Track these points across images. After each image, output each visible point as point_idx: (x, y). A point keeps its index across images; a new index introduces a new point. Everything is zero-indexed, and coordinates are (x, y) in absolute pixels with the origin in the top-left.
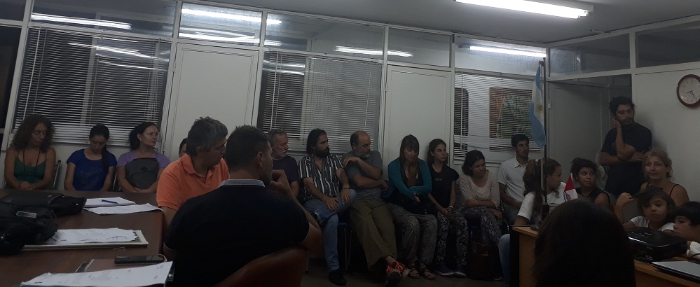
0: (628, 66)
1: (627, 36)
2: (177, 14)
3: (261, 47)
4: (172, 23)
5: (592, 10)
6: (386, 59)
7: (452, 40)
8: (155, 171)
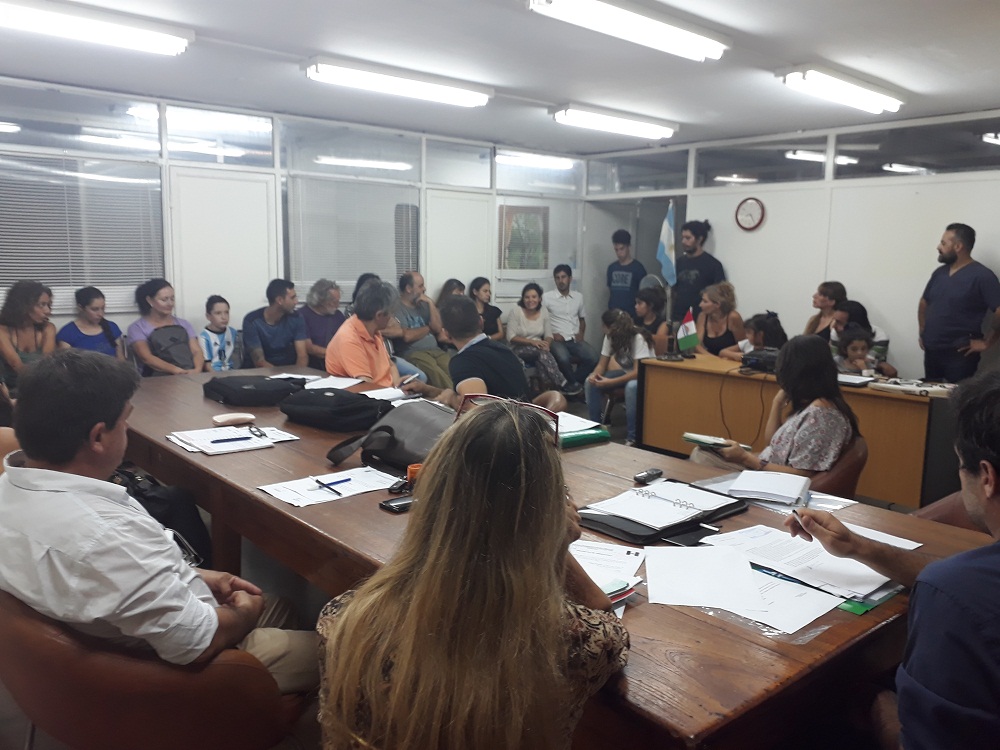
1: (686, 152)
2: (162, 123)
3: (278, 169)
4: (157, 136)
5: (677, 129)
6: (424, 181)
7: (494, 153)
8: (186, 341)
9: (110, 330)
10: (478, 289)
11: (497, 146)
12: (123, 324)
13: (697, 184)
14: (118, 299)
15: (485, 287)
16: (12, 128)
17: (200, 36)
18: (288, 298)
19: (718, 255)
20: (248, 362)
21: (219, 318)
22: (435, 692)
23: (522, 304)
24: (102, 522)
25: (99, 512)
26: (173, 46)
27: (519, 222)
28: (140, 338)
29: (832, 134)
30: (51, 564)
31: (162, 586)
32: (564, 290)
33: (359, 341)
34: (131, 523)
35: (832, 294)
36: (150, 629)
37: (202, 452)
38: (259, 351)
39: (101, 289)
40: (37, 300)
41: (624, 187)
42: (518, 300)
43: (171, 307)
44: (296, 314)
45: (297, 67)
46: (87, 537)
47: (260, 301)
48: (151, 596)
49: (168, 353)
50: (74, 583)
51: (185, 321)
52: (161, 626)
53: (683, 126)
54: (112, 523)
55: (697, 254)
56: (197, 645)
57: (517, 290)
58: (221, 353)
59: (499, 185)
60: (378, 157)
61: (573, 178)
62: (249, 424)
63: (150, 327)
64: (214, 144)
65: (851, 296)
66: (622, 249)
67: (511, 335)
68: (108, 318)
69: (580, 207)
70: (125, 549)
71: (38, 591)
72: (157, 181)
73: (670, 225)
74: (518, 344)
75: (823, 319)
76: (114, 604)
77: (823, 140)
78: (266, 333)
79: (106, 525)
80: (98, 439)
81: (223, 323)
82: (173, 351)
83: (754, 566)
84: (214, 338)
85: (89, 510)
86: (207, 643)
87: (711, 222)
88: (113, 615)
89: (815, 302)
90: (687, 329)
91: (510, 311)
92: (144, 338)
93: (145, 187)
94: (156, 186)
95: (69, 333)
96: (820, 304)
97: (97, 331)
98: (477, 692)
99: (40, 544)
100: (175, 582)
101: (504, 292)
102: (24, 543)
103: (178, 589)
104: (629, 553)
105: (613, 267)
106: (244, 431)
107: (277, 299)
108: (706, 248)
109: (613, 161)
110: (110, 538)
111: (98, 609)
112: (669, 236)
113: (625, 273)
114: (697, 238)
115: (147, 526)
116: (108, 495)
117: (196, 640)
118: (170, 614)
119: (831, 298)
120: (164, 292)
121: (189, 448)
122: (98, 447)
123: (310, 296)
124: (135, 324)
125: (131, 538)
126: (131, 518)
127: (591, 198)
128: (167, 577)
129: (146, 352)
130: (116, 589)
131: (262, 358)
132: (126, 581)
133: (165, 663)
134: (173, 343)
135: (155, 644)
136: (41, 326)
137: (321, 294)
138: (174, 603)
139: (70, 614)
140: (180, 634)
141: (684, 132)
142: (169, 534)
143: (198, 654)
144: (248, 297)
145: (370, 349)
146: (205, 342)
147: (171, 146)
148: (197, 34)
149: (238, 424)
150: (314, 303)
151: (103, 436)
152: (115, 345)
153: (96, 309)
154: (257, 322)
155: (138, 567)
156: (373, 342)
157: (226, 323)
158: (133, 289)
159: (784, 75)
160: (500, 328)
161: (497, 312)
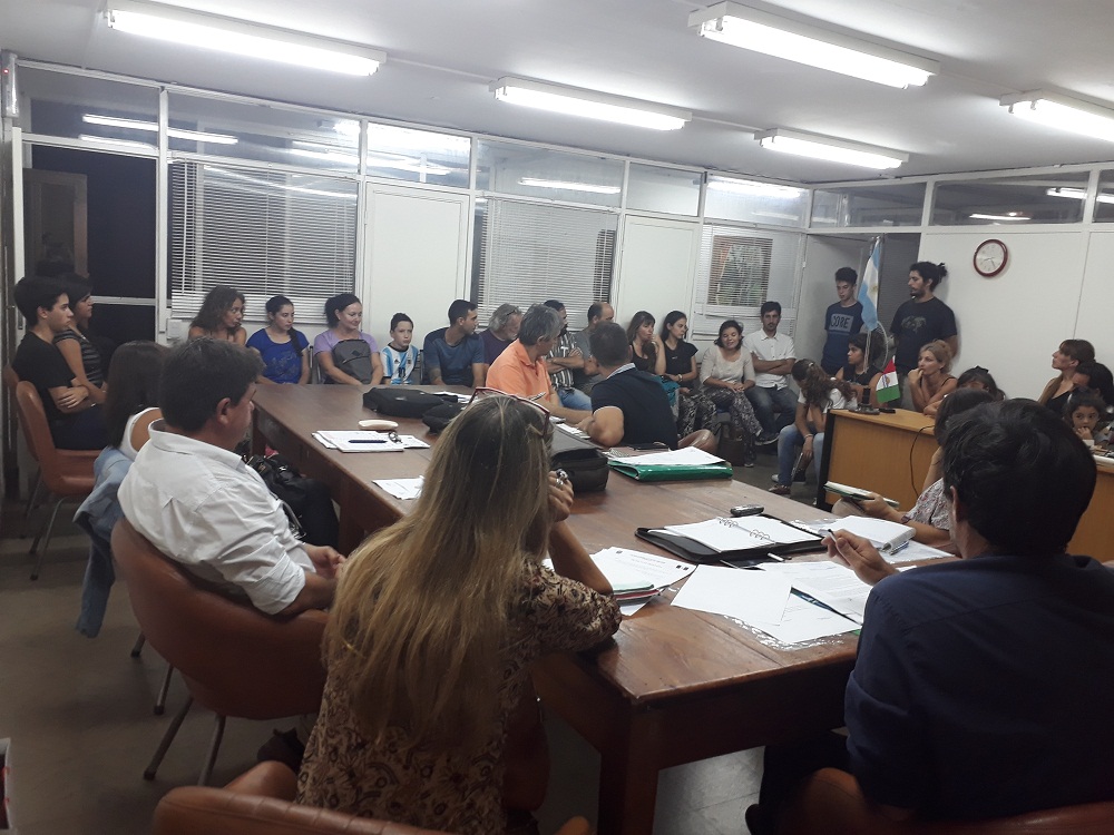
0: (917, 221)
1: (925, 184)
2: (362, 139)
3: (473, 190)
4: (357, 151)
5: (907, 160)
6: (624, 206)
7: (705, 179)
8: (369, 356)
9: (298, 340)
10: (672, 324)
11: (709, 171)
12: (310, 334)
13: (935, 220)
14: (307, 311)
15: (681, 321)
16: (230, 141)
17: (390, 57)
18: (468, 319)
19: (949, 302)
20: (427, 380)
21: (401, 336)
22: (406, 616)
23: (719, 343)
24: (215, 481)
25: (215, 474)
26: (363, 67)
27: (735, 254)
28: (325, 349)
29: (1095, 170)
30: (173, 512)
31: (259, 542)
32: (771, 330)
33: (518, 364)
34: (240, 486)
35: (1077, 354)
36: (245, 577)
37: (338, 449)
38: (437, 370)
39: (292, 299)
40: (230, 306)
41: (853, 222)
42: (716, 338)
43: (357, 323)
44: (476, 336)
45: (487, 88)
46: (203, 492)
47: (443, 322)
48: (248, 550)
49: (350, 367)
50: (188, 529)
51: (369, 336)
52: (254, 577)
53: (912, 156)
54: (224, 483)
55: (923, 300)
56: (284, 598)
57: (715, 326)
58: (401, 370)
59: (708, 213)
60: (578, 180)
61: (794, 208)
62: (390, 431)
63: (335, 339)
64: (417, 161)
65: (1098, 358)
66: (845, 287)
67: (705, 376)
68: (296, 328)
69: (801, 239)
70: (231, 506)
71: (161, 533)
72: (356, 196)
73: (875, 263)
74: (711, 386)
75: (1063, 383)
76: (217, 551)
77: (1084, 177)
78: (445, 354)
79: (219, 484)
80: (224, 412)
81: (405, 342)
82: (355, 365)
83: (794, 591)
84: (395, 355)
85: (207, 471)
86: (292, 598)
87: (948, 266)
88: (215, 559)
89: (1054, 362)
90: (888, 381)
91: (707, 351)
92: (329, 349)
93: (343, 199)
94: (352, 201)
95: (259, 339)
96: (1059, 363)
97: (284, 339)
98: (437, 619)
99: (166, 494)
100: (273, 541)
101: (701, 328)
102: (154, 492)
103: (273, 548)
104: (679, 567)
105: (833, 309)
106: (383, 436)
107: (459, 319)
108: (937, 294)
109: (844, 191)
110: (222, 496)
111: (204, 553)
112: (873, 275)
113: (845, 316)
114: (925, 281)
115: (254, 491)
116: (226, 462)
117: (282, 594)
118: (263, 568)
119: (1073, 358)
120: (352, 307)
121: (328, 445)
122: (223, 419)
123: (492, 320)
124: (322, 335)
125: (238, 499)
126: (240, 482)
127: (812, 231)
128: (264, 537)
129: (329, 363)
130: (219, 539)
131: (440, 378)
132: (229, 534)
133: (256, 610)
134: (355, 356)
135: (249, 591)
136: (234, 330)
137: (503, 318)
138: (268, 559)
139: (183, 555)
140: (270, 587)
141: (914, 163)
142: (276, 504)
143: (283, 607)
144: (431, 317)
145: (530, 374)
146: (387, 361)
147: (370, 162)
148: (388, 55)
149: (380, 430)
150: (496, 327)
151: (229, 410)
152: (300, 355)
153: (286, 315)
154: (438, 341)
155: (240, 523)
156: (534, 368)
157: (409, 342)
158: (324, 301)
159: (1011, 104)
160: (694, 368)
161: (693, 350)
